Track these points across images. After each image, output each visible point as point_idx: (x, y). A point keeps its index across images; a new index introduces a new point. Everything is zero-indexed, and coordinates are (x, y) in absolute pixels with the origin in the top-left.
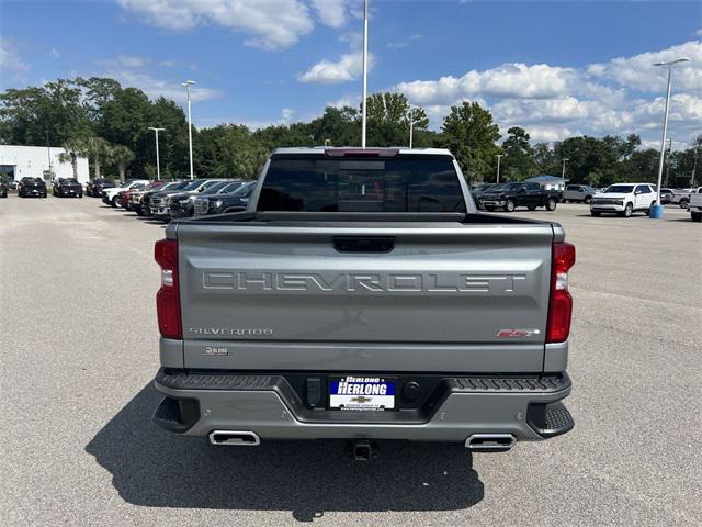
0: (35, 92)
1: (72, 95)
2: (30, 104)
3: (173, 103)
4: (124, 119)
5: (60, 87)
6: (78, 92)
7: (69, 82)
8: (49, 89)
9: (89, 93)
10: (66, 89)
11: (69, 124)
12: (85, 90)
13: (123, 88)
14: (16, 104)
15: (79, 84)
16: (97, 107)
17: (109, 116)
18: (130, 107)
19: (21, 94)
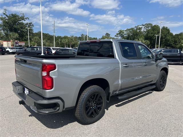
0: (132, 29)
1: (140, 29)
2: (131, 32)
3: (167, 28)
4: (152, 33)
5: (138, 27)
6: (142, 28)
7: (140, 25)
8: (135, 28)
9: (144, 28)
10: (139, 27)
11: (138, 36)
12: (143, 27)
13: (153, 25)
14: (128, 32)
15: (142, 26)
16: (146, 31)
17: (148, 33)
18: (154, 30)
19: (129, 30)
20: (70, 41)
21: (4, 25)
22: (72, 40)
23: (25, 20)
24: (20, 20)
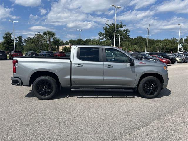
20: (164, 45)
21: (106, 34)
22: (167, 44)
23: (123, 28)
24: (119, 28)
